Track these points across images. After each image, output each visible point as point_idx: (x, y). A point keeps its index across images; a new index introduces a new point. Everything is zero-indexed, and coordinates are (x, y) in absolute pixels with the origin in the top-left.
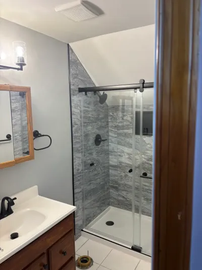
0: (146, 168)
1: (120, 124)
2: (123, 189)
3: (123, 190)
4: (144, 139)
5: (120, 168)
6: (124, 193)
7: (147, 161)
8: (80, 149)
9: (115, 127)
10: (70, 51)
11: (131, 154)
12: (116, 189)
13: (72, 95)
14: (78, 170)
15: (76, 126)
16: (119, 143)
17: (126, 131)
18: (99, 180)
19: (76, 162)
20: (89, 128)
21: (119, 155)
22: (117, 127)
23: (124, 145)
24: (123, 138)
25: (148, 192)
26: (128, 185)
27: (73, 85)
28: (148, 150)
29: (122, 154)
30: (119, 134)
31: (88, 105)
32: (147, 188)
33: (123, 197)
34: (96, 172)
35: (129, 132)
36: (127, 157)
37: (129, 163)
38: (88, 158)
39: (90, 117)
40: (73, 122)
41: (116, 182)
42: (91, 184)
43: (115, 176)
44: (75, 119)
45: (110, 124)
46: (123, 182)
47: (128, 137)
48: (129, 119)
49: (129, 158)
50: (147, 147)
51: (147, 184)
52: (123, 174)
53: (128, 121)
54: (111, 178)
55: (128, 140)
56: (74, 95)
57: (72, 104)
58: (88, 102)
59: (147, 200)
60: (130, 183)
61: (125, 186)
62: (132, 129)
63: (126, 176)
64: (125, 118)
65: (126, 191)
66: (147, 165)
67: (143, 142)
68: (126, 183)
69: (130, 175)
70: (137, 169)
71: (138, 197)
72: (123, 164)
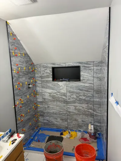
1: (43, 75)
3: (47, 116)
4: (59, 83)
5: (44, 102)
6: (48, 118)
7: (61, 96)
8: (19, 93)
9: (40, 77)
10: (8, 26)
11: (51, 93)
12: (42, 116)
13: (11, 57)
14: (18, 108)
15: (15, 78)
16: (43, 87)
17: (47, 79)
18: (32, 112)
19: (17, 103)
20: (24, 78)
22: (41, 77)
23: (46, 88)
24: (45, 84)
25: (62, 115)
26: (50, 112)
27: (12, 50)
28: (61, 90)
29: (45, 94)
30: (43, 81)
31: (22, 64)
32: (62, 112)
33: (47, 120)
34: (30, 108)
35: (49, 80)
37: (50, 98)
38: (24, 99)
39: (24, 71)
40: (13, 75)
41: (42, 112)
42: (27, 116)
43: (41, 108)
44: (14, 73)
45: (36, 75)
46: (46, 111)
47: (49, 83)
48: (49, 71)
49: (50, 96)
51: (61, 110)
52: (46, 106)
53: (48, 73)
54: (39, 110)
55: (49, 84)
56: (12, 57)
57: (12, 63)
58: (22, 62)
59: (62, 120)
60: (52, 111)
61: (48, 113)
62: (51, 78)
63: (48, 107)
64: (46, 71)
65: (49, 116)
66: (61, 99)
67: (58, 85)
68: (49, 111)
69: (51, 106)
70: (55, 102)
71: (56, 119)
72: (46, 100)
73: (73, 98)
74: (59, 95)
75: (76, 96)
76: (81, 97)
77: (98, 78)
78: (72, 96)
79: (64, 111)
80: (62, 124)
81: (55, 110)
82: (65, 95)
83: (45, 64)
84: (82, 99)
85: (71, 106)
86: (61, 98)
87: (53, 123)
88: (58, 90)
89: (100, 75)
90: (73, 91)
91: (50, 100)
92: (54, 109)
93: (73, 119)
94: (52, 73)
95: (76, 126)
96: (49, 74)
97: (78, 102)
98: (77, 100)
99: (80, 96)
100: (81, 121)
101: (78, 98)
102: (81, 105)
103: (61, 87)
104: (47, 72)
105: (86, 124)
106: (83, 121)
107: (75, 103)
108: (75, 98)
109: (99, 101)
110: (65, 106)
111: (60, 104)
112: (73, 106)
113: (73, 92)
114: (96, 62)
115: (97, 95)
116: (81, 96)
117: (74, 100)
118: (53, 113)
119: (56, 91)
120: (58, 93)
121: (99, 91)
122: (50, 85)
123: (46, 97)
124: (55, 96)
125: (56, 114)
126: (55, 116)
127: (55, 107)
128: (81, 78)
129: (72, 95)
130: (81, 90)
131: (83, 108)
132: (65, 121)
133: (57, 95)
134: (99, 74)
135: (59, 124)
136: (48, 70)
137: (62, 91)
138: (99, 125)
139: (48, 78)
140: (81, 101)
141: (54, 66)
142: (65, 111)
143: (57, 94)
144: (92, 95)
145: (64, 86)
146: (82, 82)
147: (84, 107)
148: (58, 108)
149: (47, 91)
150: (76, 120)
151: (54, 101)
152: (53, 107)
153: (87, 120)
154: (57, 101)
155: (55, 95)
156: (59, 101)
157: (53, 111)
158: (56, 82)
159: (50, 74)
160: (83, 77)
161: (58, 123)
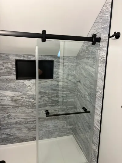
0: (27, 105)
1: (1, 71)
2: (6, 127)
3: (6, 129)
4: (25, 82)
5: (3, 110)
6: (8, 131)
11: (14, 97)
17: (7, 77)
21: (2, 99)
23: (6, 90)
24: (4, 83)
25: (29, 123)
26: (12, 123)
28: (28, 91)
29: (5, 98)
32: (28, 120)
33: (7, 134)
35: (11, 78)
36: (10, 99)
37: (12, 104)
46: (6, 122)
48: (10, 66)
49: (12, 100)
50: (28, 89)
51: (28, 118)
52: (6, 115)
53: (9, 68)
55: (10, 85)
59: (29, 129)
60: (14, 121)
61: (8, 124)
62: (13, 75)
63: (9, 116)
64: (5, 65)
65: (9, 128)
66: (28, 103)
67: (24, 85)
68: (10, 121)
69: (13, 114)
70: (20, 108)
71: (20, 130)
72: (5, 107)
73: (44, 100)
74: (26, 98)
75: (48, 98)
76: (53, 99)
77: (72, 75)
78: (43, 99)
79: (32, 118)
80: (28, 135)
81: (20, 118)
82: (33, 97)
83: (5, 56)
84: (55, 101)
85: (41, 111)
86: (28, 101)
87: (16, 137)
88: (24, 92)
89: (74, 73)
90: (44, 91)
91: (11, 106)
92: (17, 118)
93: (43, 126)
94: (15, 69)
95: (46, 134)
96: (10, 70)
97: (50, 105)
98: (48, 103)
99: (52, 97)
100: (52, 127)
101: (50, 100)
102: (53, 108)
103: (29, 88)
104: (7, 67)
105: (58, 129)
106: (55, 127)
107: (46, 106)
108: (46, 100)
109: (72, 101)
110: (33, 112)
111: (27, 109)
112: (43, 111)
113: (44, 93)
114: (72, 58)
115: (70, 95)
116: (54, 97)
117: (46, 102)
118: (17, 123)
119: (20, 94)
120: (24, 96)
121: (73, 90)
122: (12, 85)
123: (5, 103)
124: (20, 100)
125: (20, 123)
126: (19, 126)
127: (19, 114)
128: (54, 76)
129: (43, 97)
130: (53, 90)
131: (55, 111)
132: (33, 130)
133: (22, 99)
134: (74, 71)
135: (25, 136)
136: (9, 63)
137: (30, 93)
138: (71, 127)
139: (9, 75)
140: (54, 103)
141: (18, 58)
142: (34, 118)
143: (22, 97)
144: (66, 95)
145: (33, 86)
146: (56, 81)
147: (56, 109)
148: (23, 115)
149: (7, 94)
150: (46, 127)
151: (18, 107)
152: (16, 114)
153: (59, 124)
154: (22, 106)
155: (19, 98)
156: (26, 106)
157: (17, 120)
158: (21, 81)
159: (12, 69)
160: (57, 75)
161: (23, 135)
